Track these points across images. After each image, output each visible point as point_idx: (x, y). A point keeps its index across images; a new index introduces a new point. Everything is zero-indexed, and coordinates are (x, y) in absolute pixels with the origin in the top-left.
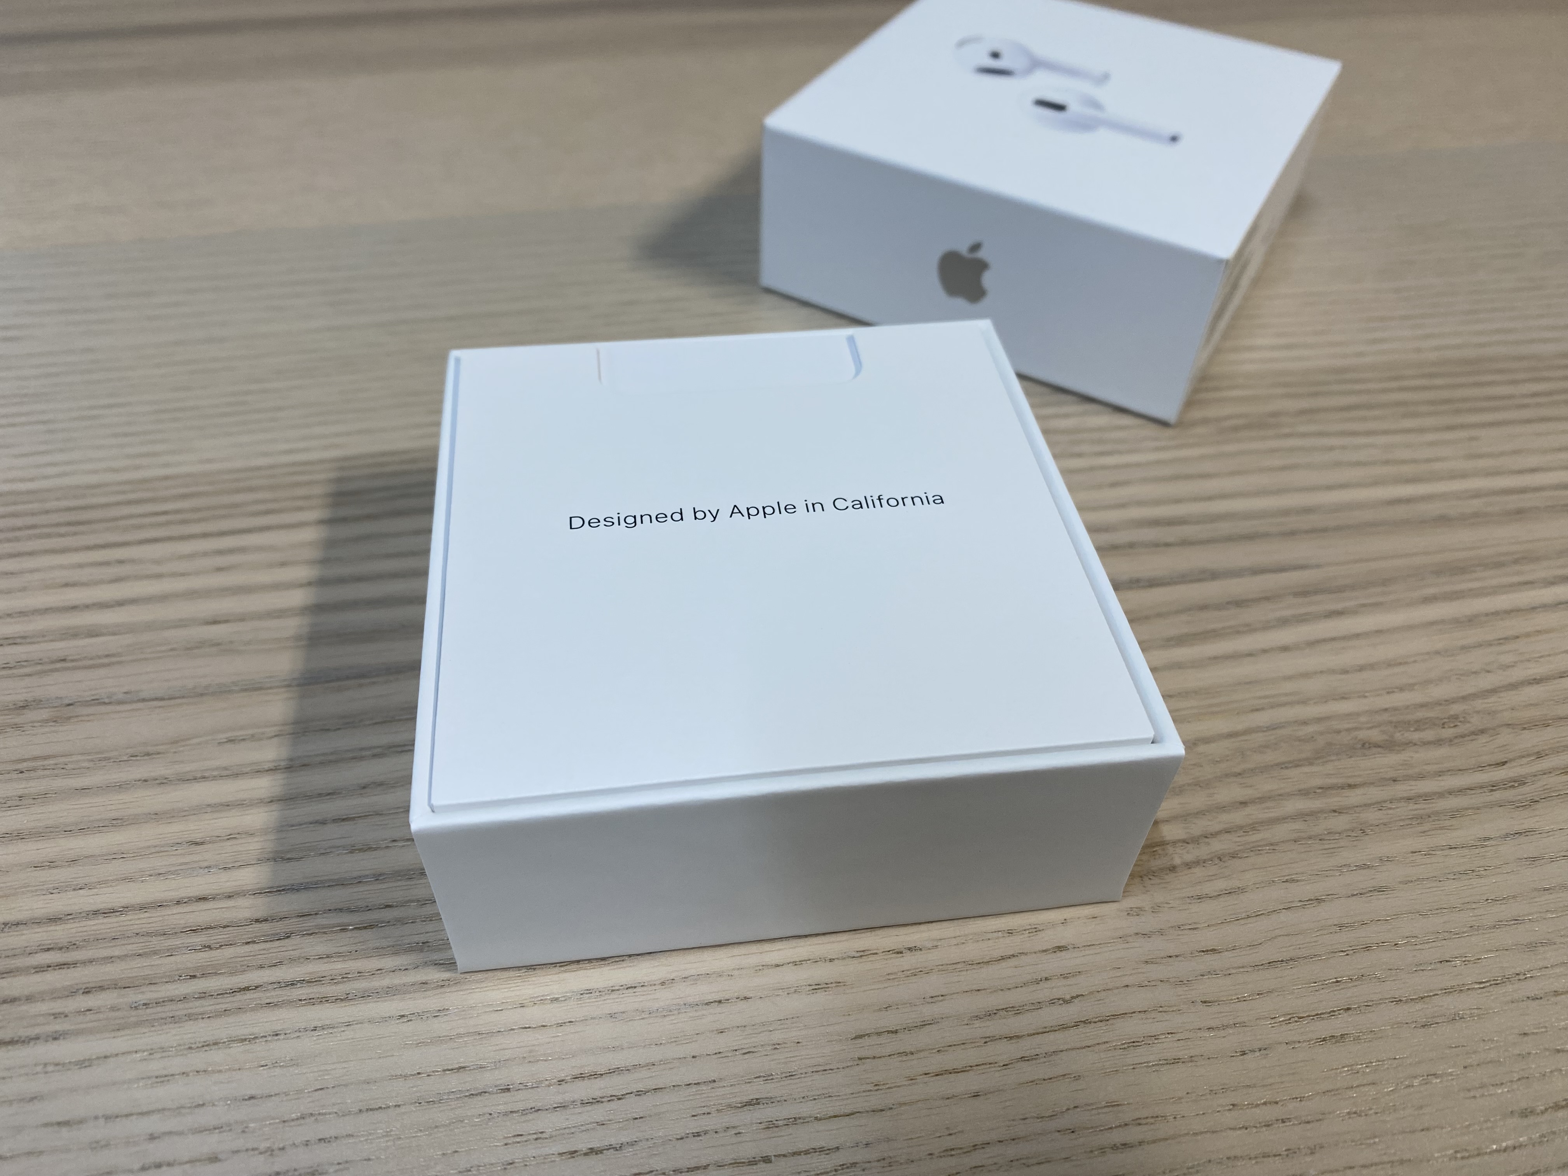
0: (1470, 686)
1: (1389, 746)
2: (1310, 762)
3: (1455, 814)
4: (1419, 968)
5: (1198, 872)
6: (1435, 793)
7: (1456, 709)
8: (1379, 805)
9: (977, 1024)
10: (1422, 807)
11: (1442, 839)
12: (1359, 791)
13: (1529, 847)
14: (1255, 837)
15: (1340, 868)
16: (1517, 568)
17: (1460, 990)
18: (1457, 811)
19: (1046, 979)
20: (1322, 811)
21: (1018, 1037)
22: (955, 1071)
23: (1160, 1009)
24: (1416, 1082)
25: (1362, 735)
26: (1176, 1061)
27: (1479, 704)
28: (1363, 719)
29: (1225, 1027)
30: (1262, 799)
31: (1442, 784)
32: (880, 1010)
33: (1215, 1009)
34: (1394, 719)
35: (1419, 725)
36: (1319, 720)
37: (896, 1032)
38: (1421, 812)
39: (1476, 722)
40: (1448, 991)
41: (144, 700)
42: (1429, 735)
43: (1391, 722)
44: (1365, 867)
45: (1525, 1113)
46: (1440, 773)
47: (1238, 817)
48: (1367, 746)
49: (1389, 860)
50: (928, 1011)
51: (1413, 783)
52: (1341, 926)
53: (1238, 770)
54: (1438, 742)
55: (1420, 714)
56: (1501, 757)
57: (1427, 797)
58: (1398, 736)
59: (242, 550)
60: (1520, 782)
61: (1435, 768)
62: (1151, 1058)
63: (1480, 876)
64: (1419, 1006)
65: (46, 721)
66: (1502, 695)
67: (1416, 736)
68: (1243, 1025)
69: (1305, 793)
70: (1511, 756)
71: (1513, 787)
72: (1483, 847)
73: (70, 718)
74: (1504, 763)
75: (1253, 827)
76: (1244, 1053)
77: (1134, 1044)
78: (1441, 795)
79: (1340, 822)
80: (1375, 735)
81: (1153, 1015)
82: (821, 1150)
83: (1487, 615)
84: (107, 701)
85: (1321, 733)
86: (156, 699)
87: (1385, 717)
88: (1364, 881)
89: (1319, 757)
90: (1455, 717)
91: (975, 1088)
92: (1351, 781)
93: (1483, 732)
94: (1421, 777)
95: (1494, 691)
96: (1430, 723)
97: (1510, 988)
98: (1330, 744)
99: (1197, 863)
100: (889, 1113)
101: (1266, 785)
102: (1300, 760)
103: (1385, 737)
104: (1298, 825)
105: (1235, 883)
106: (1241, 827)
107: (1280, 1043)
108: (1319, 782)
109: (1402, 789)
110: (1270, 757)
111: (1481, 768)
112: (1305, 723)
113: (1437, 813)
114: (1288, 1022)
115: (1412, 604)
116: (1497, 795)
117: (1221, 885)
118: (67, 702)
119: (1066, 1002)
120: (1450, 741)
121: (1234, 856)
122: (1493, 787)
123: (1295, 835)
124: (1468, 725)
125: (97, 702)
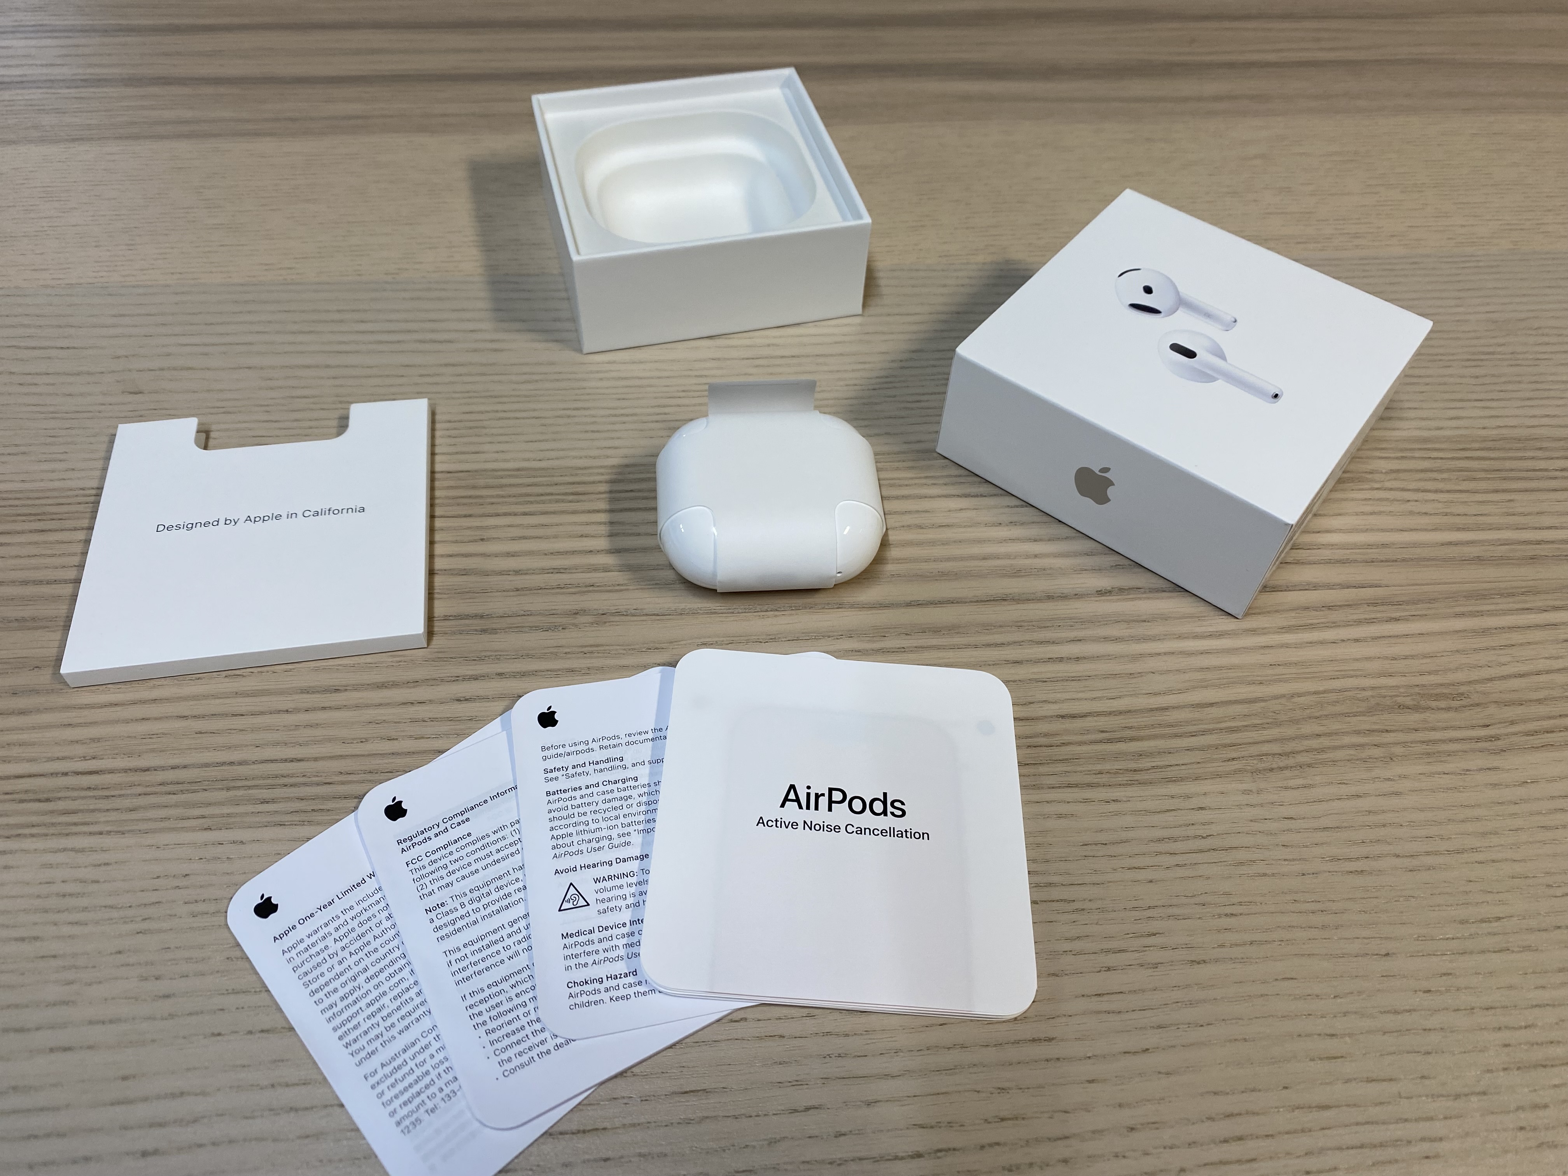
0: (1475, 675)
1: (1416, 708)
2: (1362, 714)
3: (1449, 754)
4: (1414, 839)
5: (1287, 773)
6: (1440, 740)
7: (1463, 689)
8: (1404, 744)
9: (1152, 844)
10: (1430, 748)
11: (1440, 768)
12: (1392, 734)
13: (1493, 777)
14: (1325, 756)
15: (1374, 779)
16: (1523, 598)
17: (1436, 853)
18: (1453, 752)
19: (1193, 824)
20: (1367, 744)
21: (1175, 854)
22: (1139, 868)
23: (1258, 847)
24: (1401, 899)
25: (1400, 700)
26: (1265, 875)
27: (1479, 687)
28: (1402, 690)
29: (1294, 860)
30: (1330, 734)
31: (1445, 734)
32: (1097, 832)
33: (1289, 850)
34: (1421, 692)
35: (1438, 697)
36: (1373, 688)
37: (1106, 844)
38: (1430, 751)
39: (1476, 698)
40: (1428, 853)
41: (647, 615)
42: (1443, 704)
43: (1419, 694)
44: (1389, 779)
45: (1462, 922)
46: (1445, 728)
47: (1314, 743)
48: (1402, 707)
49: (1405, 777)
50: (1124, 835)
51: (1427, 732)
52: (1370, 812)
53: (1317, 714)
54: (1448, 709)
55: (1438, 691)
56: (1487, 722)
57: (1435, 742)
58: (1423, 703)
60: (1497, 738)
61: (1444, 725)
62: (1250, 872)
63: (1460, 792)
64: (1409, 860)
65: (592, 623)
66: (1495, 682)
67: (1434, 704)
68: (1305, 860)
69: (1358, 733)
70: (1493, 721)
71: (1491, 741)
72: (1465, 774)
73: (605, 623)
74: (1488, 726)
75: (1322, 750)
76: (1304, 875)
77: (1241, 864)
78: (1444, 741)
79: (1377, 752)
80: (1408, 701)
81: (1253, 849)
82: (1065, 901)
83: (1496, 629)
84: (625, 613)
85: (1373, 697)
86: (654, 615)
87: (1417, 690)
88: (1387, 787)
89: (1370, 712)
90: (1462, 694)
91: (1150, 878)
92: (1388, 728)
93: (1478, 705)
94: (1434, 729)
95: (1491, 680)
96: (1445, 696)
97: (1465, 855)
98: (1378, 704)
99: (1286, 768)
100: (1102, 885)
101: (1335, 726)
102: (1357, 712)
103: (1415, 703)
104: (1352, 752)
105: (1309, 781)
106: (1316, 750)
107: (1326, 871)
108: (1368, 727)
109: (1420, 736)
110: (1338, 709)
111: (1473, 727)
112: (1364, 689)
113: (1439, 752)
114: (1331, 861)
115: (1446, 617)
116: (1480, 745)
117: (1300, 782)
118: (601, 612)
119: (1203, 838)
120: (1456, 709)
121: (1309, 766)
122: (1478, 739)
123: (1348, 758)
124: (1469, 700)
125: (618, 613)
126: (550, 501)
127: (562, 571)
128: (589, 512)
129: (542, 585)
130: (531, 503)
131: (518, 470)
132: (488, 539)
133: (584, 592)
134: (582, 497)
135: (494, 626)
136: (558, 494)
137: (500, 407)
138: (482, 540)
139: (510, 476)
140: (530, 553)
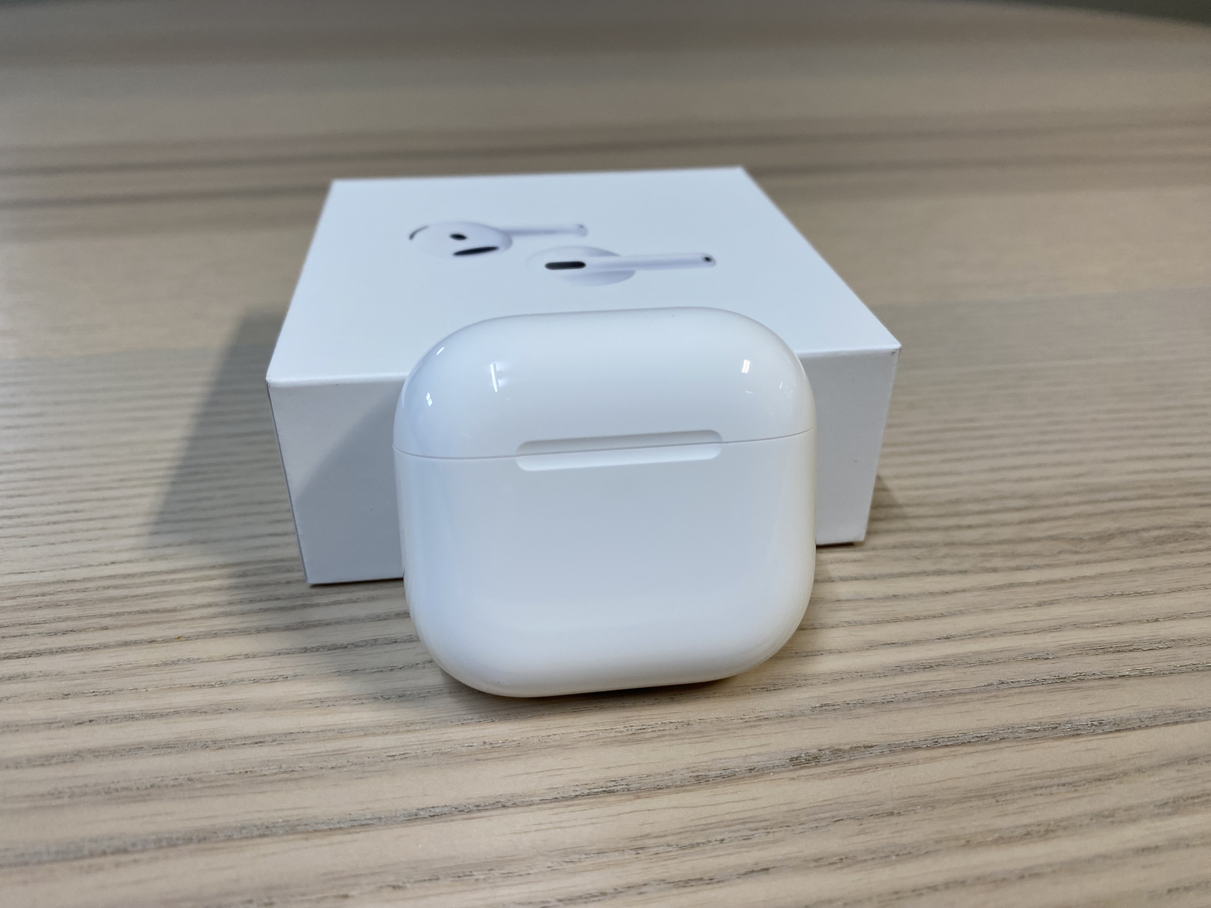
59: (25, 677)
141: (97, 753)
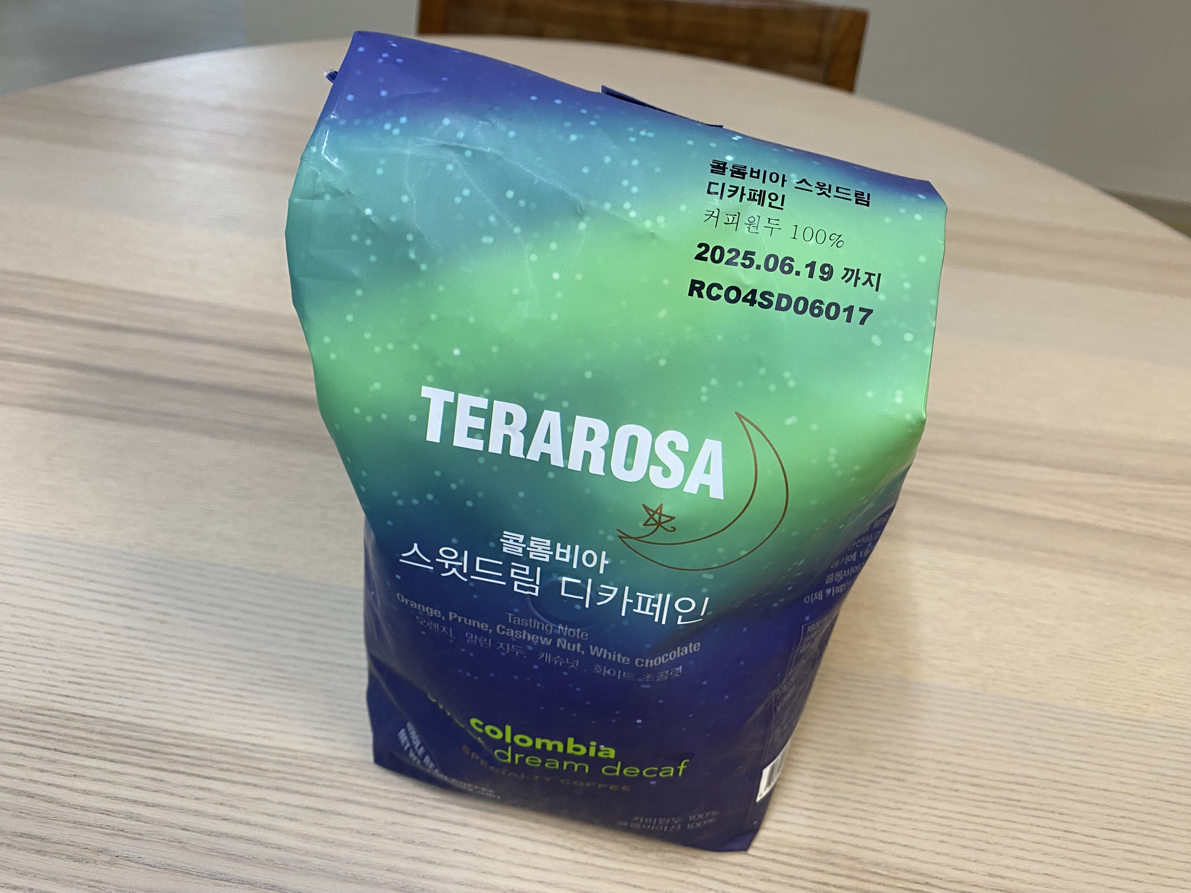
126: (133, 754)
127: (110, 813)
128: (152, 768)
129: (92, 823)
130: (120, 752)
131: (126, 723)
132: (79, 777)
133: (116, 835)
134: (154, 755)
135: (47, 849)
136: (140, 749)
137: (141, 669)
138: (75, 776)
139: (118, 727)
140: (98, 794)
141: (227, 836)
